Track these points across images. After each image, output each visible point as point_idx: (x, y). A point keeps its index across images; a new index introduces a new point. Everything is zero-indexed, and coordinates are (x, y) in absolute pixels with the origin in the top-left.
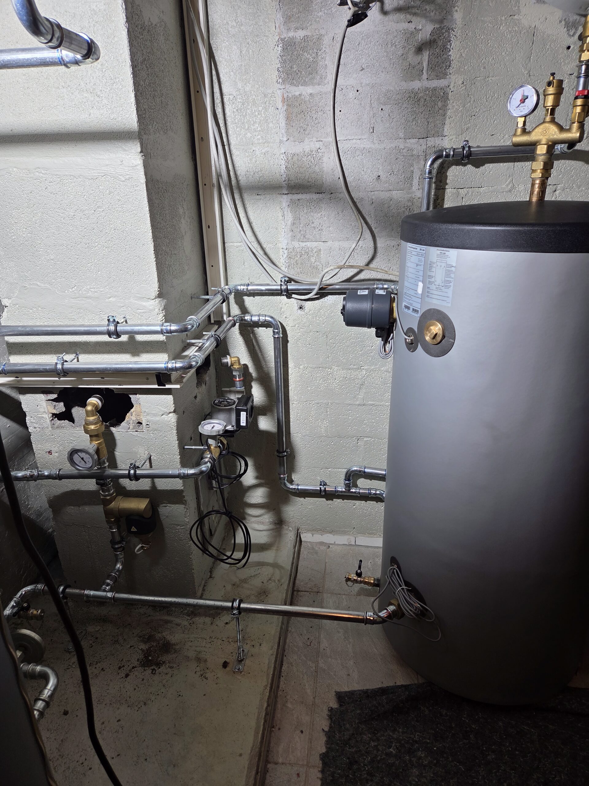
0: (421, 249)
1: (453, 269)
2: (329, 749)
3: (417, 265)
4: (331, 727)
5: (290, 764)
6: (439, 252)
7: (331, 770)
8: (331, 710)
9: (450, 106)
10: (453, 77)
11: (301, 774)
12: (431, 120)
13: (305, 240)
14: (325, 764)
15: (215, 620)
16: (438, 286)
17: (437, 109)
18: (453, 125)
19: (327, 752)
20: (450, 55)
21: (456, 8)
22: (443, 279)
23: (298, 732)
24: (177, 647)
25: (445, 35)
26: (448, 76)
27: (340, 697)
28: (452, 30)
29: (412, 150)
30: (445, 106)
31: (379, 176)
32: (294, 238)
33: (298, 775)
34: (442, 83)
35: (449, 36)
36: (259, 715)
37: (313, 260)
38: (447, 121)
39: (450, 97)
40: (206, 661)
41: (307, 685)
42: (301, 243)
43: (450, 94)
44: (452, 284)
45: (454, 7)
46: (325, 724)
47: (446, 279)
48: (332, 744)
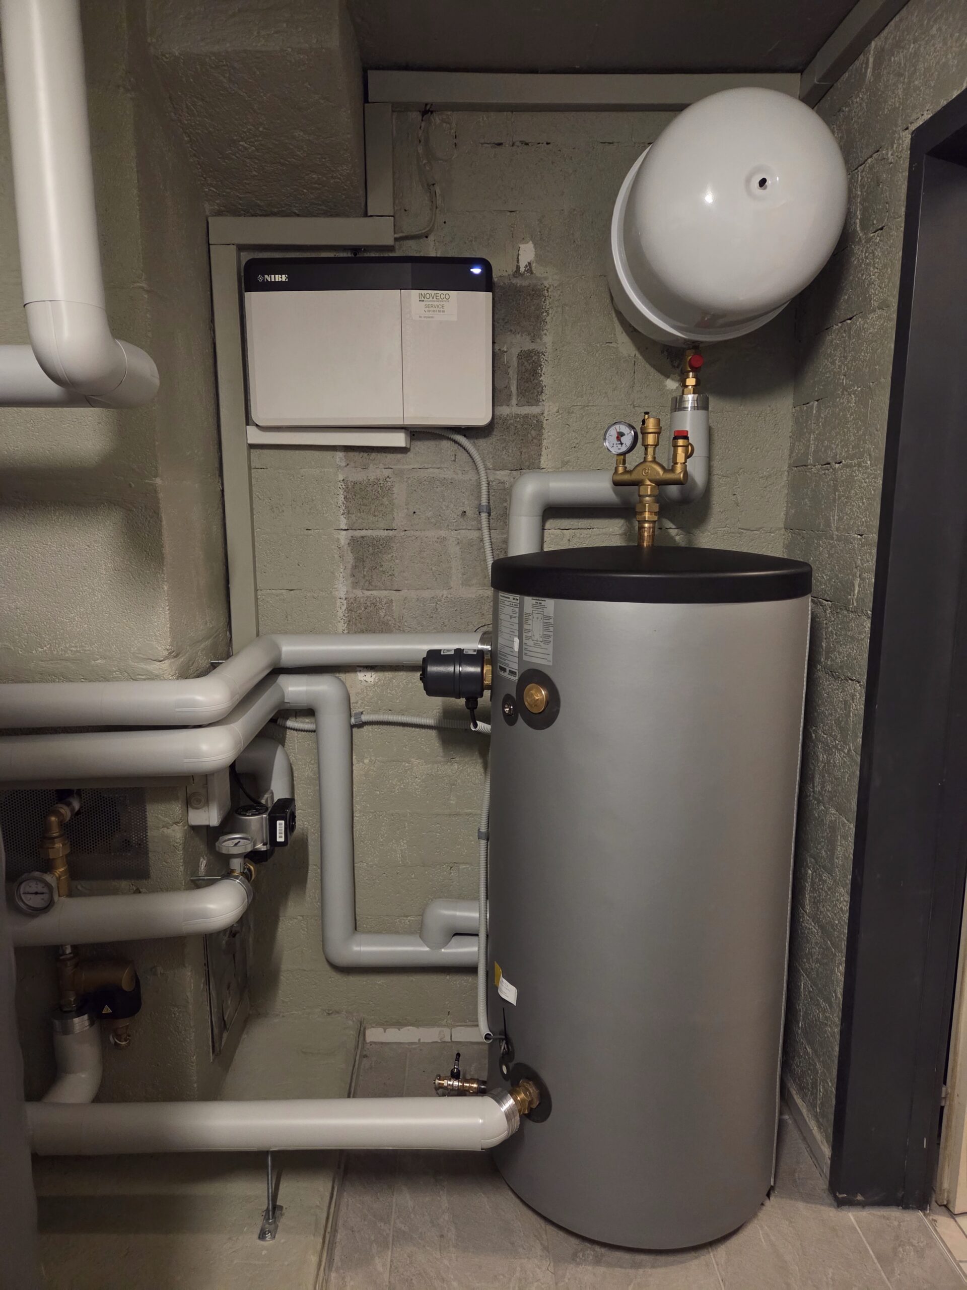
0: (514, 599)
1: (552, 621)
3: (511, 618)
6: (534, 602)
9: (545, 436)
10: (546, 404)
12: (524, 450)
13: (371, 587)
16: (536, 642)
17: (530, 438)
18: (550, 456)
20: (542, 381)
21: (545, 331)
22: (542, 634)
25: (534, 359)
26: (540, 403)
28: (543, 354)
29: (503, 483)
30: (540, 434)
31: (465, 512)
32: (355, 585)
34: (534, 410)
35: (539, 360)
37: (382, 614)
38: (544, 452)
39: (544, 426)
42: (366, 592)
43: (545, 422)
44: (551, 639)
45: (543, 331)
47: (545, 633)
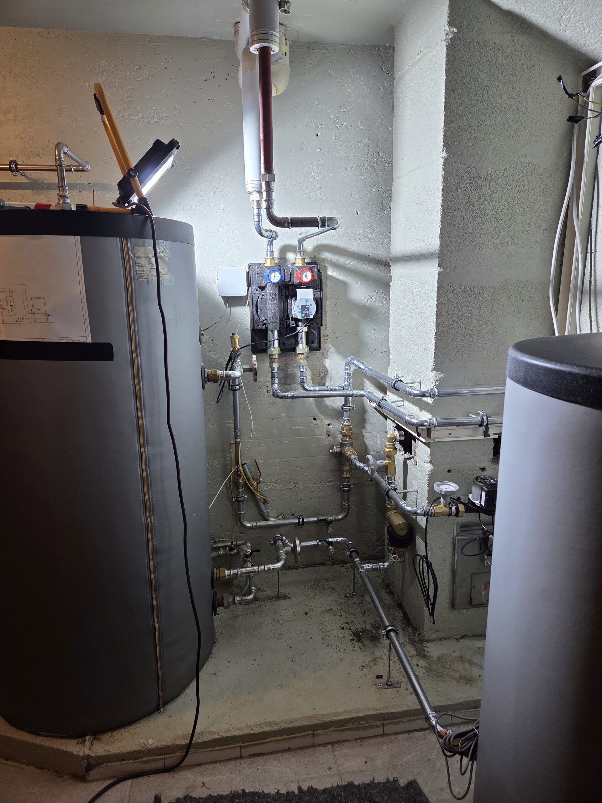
2: (359, 787)
4: (379, 784)
5: (336, 761)
7: (342, 793)
8: (396, 781)
11: (331, 770)
14: (345, 787)
15: (416, 657)
19: (356, 786)
23: (365, 760)
24: (378, 645)
27: (412, 785)
33: (330, 768)
36: (350, 712)
40: (376, 664)
41: (411, 756)
46: (380, 778)
48: (365, 788)
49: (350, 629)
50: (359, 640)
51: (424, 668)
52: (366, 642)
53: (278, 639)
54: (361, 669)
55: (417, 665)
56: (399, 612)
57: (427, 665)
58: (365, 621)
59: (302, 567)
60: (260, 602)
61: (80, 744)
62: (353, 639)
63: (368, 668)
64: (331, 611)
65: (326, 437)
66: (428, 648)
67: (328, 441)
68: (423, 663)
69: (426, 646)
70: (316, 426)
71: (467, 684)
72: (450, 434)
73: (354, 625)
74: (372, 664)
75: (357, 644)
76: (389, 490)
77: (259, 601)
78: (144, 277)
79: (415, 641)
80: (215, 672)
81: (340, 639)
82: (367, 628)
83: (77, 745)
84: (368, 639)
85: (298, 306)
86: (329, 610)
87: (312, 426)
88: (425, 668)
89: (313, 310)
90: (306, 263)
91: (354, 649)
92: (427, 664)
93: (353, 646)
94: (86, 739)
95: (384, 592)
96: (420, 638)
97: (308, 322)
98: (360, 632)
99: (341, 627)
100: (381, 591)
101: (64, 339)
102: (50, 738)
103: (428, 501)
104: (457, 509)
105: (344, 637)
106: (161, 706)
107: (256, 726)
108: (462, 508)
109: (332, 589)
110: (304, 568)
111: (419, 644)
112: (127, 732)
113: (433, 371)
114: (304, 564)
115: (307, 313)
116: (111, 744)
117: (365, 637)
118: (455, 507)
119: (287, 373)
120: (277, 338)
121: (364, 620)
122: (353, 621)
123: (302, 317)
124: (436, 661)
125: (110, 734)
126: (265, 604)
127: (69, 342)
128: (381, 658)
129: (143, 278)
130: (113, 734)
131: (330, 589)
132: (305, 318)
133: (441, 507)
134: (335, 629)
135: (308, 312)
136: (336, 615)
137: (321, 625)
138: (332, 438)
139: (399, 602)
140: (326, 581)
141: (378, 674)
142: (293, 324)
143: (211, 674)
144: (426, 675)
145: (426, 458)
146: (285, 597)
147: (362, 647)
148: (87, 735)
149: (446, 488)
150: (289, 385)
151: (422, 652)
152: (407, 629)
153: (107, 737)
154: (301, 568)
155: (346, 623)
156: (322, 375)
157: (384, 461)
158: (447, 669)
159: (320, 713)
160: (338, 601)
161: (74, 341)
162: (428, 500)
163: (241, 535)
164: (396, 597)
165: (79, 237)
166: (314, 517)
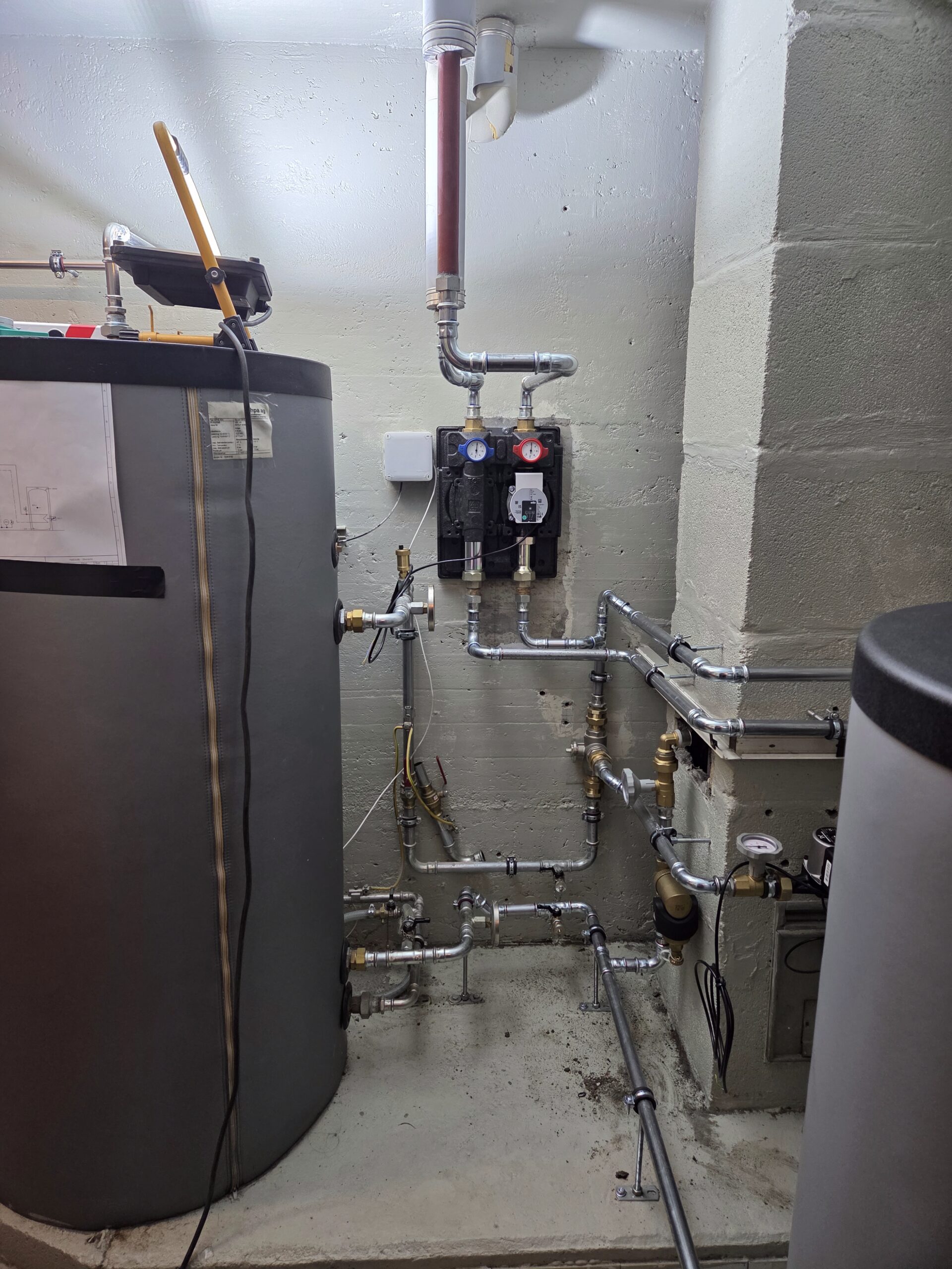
40: (619, 1149)
49: (580, 1073)
50: (594, 1096)
51: (706, 1167)
52: (606, 1101)
53: (453, 1079)
54: (590, 1155)
55: (694, 1159)
56: (672, 1049)
57: (712, 1162)
58: (608, 1060)
59: (512, 943)
60: (431, 1003)
61: (91, 1242)
62: (584, 1094)
63: (604, 1155)
64: (551, 1034)
65: (560, 726)
66: (717, 1126)
67: (565, 732)
68: (704, 1156)
69: (714, 1123)
70: (544, 705)
71: (782, 1207)
72: (772, 746)
73: (588, 1065)
74: (610, 1147)
75: (589, 1104)
76: (658, 835)
77: (429, 1002)
78: (224, 454)
79: (694, 1110)
80: (335, 1132)
81: (560, 1090)
82: (611, 1074)
83: (85, 1244)
84: (609, 1095)
85: (517, 503)
86: (548, 1033)
87: (537, 704)
88: (708, 1167)
89: (543, 509)
90: (535, 428)
91: (583, 1113)
92: (712, 1158)
93: (582, 1106)
94: (101, 1235)
95: (649, 1007)
96: (704, 1105)
97: (532, 529)
98: (598, 1080)
99: (566, 1067)
100: (643, 1004)
101: (79, 560)
102: (46, 1226)
103: (726, 864)
104: (778, 886)
105: (568, 1088)
106: (235, 1188)
107: (391, 1246)
108: (786, 885)
109: (559, 991)
110: (515, 945)
111: (702, 1116)
112: (172, 1229)
113: (744, 631)
114: (515, 940)
115: (531, 515)
116: (141, 1250)
117: (606, 1092)
118: (775, 882)
119: (496, 612)
120: (479, 555)
121: (608, 1057)
122: (587, 1058)
123: (523, 521)
124: (729, 1154)
125: (142, 1229)
126: (439, 1009)
127: (88, 564)
128: (630, 1138)
129: (223, 456)
130: (149, 1231)
131: (555, 991)
132: (529, 522)
133: (747, 880)
134: (553, 1070)
135: (533, 513)
136: (559, 1043)
137: (529, 1059)
138: (572, 728)
139: (674, 1029)
140: (550, 975)
141: (620, 1170)
142: (509, 532)
143: (329, 1134)
144: (708, 1181)
145: (726, 786)
146: (475, 998)
147: (597, 1110)
148: (104, 1228)
149: (759, 847)
150: (499, 633)
151: (706, 1134)
152: (683, 1084)
153: (136, 1234)
154: (510, 945)
155: (575, 1060)
156: (558, 618)
157: (653, 781)
158: (749, 1173)
159: (507, 1237)
160: (565, 1015)
161: (96, 562)
162: (726, 861)
163: (411, 882)
164: (669, 1017)
165: (109, 385)
166: (535, 860)
